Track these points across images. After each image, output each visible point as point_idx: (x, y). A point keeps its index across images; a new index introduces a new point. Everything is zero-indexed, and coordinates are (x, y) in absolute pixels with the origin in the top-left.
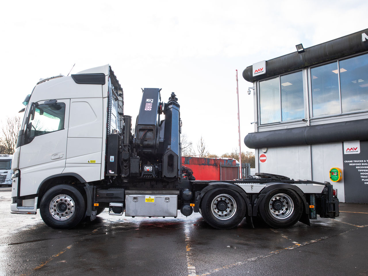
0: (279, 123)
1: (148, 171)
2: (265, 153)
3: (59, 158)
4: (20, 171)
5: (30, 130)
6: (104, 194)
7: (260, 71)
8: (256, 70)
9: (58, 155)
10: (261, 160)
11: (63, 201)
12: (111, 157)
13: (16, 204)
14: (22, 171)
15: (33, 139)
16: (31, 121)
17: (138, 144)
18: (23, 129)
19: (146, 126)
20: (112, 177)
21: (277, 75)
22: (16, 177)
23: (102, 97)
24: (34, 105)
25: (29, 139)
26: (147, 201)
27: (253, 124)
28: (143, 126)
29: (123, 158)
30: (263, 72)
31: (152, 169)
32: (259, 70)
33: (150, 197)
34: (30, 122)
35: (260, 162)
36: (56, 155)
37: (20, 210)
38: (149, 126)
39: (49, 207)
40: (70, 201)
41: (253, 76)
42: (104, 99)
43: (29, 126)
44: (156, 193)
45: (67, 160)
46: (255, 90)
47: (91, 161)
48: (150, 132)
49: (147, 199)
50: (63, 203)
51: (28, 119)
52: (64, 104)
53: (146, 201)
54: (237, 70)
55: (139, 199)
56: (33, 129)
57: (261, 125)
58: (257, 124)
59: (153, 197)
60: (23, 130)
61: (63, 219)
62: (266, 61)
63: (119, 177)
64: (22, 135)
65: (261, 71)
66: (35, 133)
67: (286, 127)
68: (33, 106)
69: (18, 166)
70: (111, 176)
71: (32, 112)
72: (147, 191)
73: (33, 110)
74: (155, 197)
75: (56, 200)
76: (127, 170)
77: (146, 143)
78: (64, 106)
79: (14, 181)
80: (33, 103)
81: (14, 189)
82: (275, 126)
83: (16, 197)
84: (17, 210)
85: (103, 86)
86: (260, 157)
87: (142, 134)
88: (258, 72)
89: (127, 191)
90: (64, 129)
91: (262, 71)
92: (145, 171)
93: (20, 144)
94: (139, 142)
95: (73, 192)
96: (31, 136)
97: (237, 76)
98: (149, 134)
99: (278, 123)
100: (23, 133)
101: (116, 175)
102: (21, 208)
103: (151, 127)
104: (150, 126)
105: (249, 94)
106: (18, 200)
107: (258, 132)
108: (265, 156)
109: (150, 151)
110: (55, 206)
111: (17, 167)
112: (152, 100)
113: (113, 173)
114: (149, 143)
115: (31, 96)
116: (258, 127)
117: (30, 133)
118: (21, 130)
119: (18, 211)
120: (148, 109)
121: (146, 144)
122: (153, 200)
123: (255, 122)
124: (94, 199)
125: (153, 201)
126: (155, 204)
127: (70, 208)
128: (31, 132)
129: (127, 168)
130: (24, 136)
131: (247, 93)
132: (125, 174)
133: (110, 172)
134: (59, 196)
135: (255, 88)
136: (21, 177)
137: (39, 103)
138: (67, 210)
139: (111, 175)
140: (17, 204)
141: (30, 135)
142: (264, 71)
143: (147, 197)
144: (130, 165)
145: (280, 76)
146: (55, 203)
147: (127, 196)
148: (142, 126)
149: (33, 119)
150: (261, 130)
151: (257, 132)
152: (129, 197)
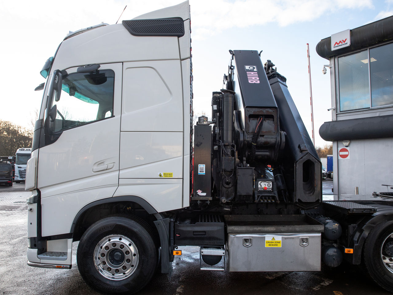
0: (368, 109)
1: (265, 191)
2: (347, 146)
3: (107, 170)
4: (39, 192)
5: (54, 120)
6: (189, 232)
7: (342, 43)
8: (336, 43)
9: (106, 163)
10: (340, 155)
11: (118, 247)
12: (199, 167)
13: (35, 251)
14: (43, 193)
15: (60, 135)
16: (54, 103)
17: (248, 141)
18: (41, 118)
19: (261, 109)
20: (203, 201)
21: (365, 47)
22: (34, 202)
23: (179, 58)
24: (60, 74)
25: (52, 136)
26: (269, 245)
27: (331, 111)
28: (257, 110)
29: (223, 167)
30: (346, 44)
31: (271, 187)
32: (340, 42)
33: (273, 238)
34: (53, 105)
35: (340, 158)
36: (101, 163)
37: (42, 261)
38: (266, 110)
39: (93, 256)
40: (130, 245)
41: (332, 50)
42: (182, 61)
43: (52, 111)
44: (282, 230)
45: (121, 172)
46: (333, 69)
47: (164, 174)
48: (269, 121)
49: (269, 242)
50: (117, 250)
51: (49, 100)
52: (112, 72)
53: (267, 245)
54: (308, 44)
55: (254, 241)
56: (58, 117)
57: (340, 112)
58: (335, 111)
59: (278, 238)
60: (42, 120)
61: (119, 277)
62: (351, 31)
63: (216, 202)
64: (41, 128)
65: (344, 43)
66: (63, 125)
67: (377, 115)
68: (58, 75)
69: (36, 183)
70: (200, 201)
71: (56, 88)
72: (267, 227)
73: (58, 82)
74: (282, 237)
75: (105, 244)
76: (230, 189)
77: (261, 140)
78: (113, 76)
79: (31, 210)
80: (58, 72)
81: (31, 224)
82: (362, 113)
83: (34, 238)
84: (38, 261)
85: (180, 38)
86: (340, 151)
87: (254, 123)
88: (338, 45)
89: (230, 228)
90: (114, 116)
91: (346, 42)
92: (259, 189)
93: (39, 145)
94: (249, 138)
95: (135, 230)
96: (56, 130)
97: (308, 51)
98: (268, 125)
99: (366, 110)
100: (42, 125)
101: (211, 198)
102: (44, 258)
103: (270, 110)
104: (268, 109)
105: (325, 73)
106: (39, 242)
107: (337, 121)
108: (347, 150)
109: (268, 153)
110: (103, 255)
111: (34, 185)
112: (254, 68)
113: (205, 194)
114: (269, 140)
115: (53, 59)
116: (337, 114)
117: (54, 124)
118: (39, 120)
119: (40, 263)
120: (254, 82)
121: (263, 142)
122: (279, 242)
123: (333, 108)
124: (172, 241)
125: (280, 246)
126: (282, 251)
127: (131, 259)
128: (57, 123)
129: (230, 185)
130: (43, 130)
131: (322, 73)
132: (227, 197)
133: (200, 193)
134: (109, 237)
135: (333, 65)
136: (41, 203)
137: (69, 72)
138: (125, 263)
139: (201, 198)
140: (37, 250)
141: (53, 128)
142: (348, 43)
143: (268, 238)
144: (237, 181)
145: (369, 49)
146: (103, 250)
147: (231, 236)
148: (254, 109)
149: (58, 99)
150: (340, 119)
151: (335, 121)
152: (235, 239)
